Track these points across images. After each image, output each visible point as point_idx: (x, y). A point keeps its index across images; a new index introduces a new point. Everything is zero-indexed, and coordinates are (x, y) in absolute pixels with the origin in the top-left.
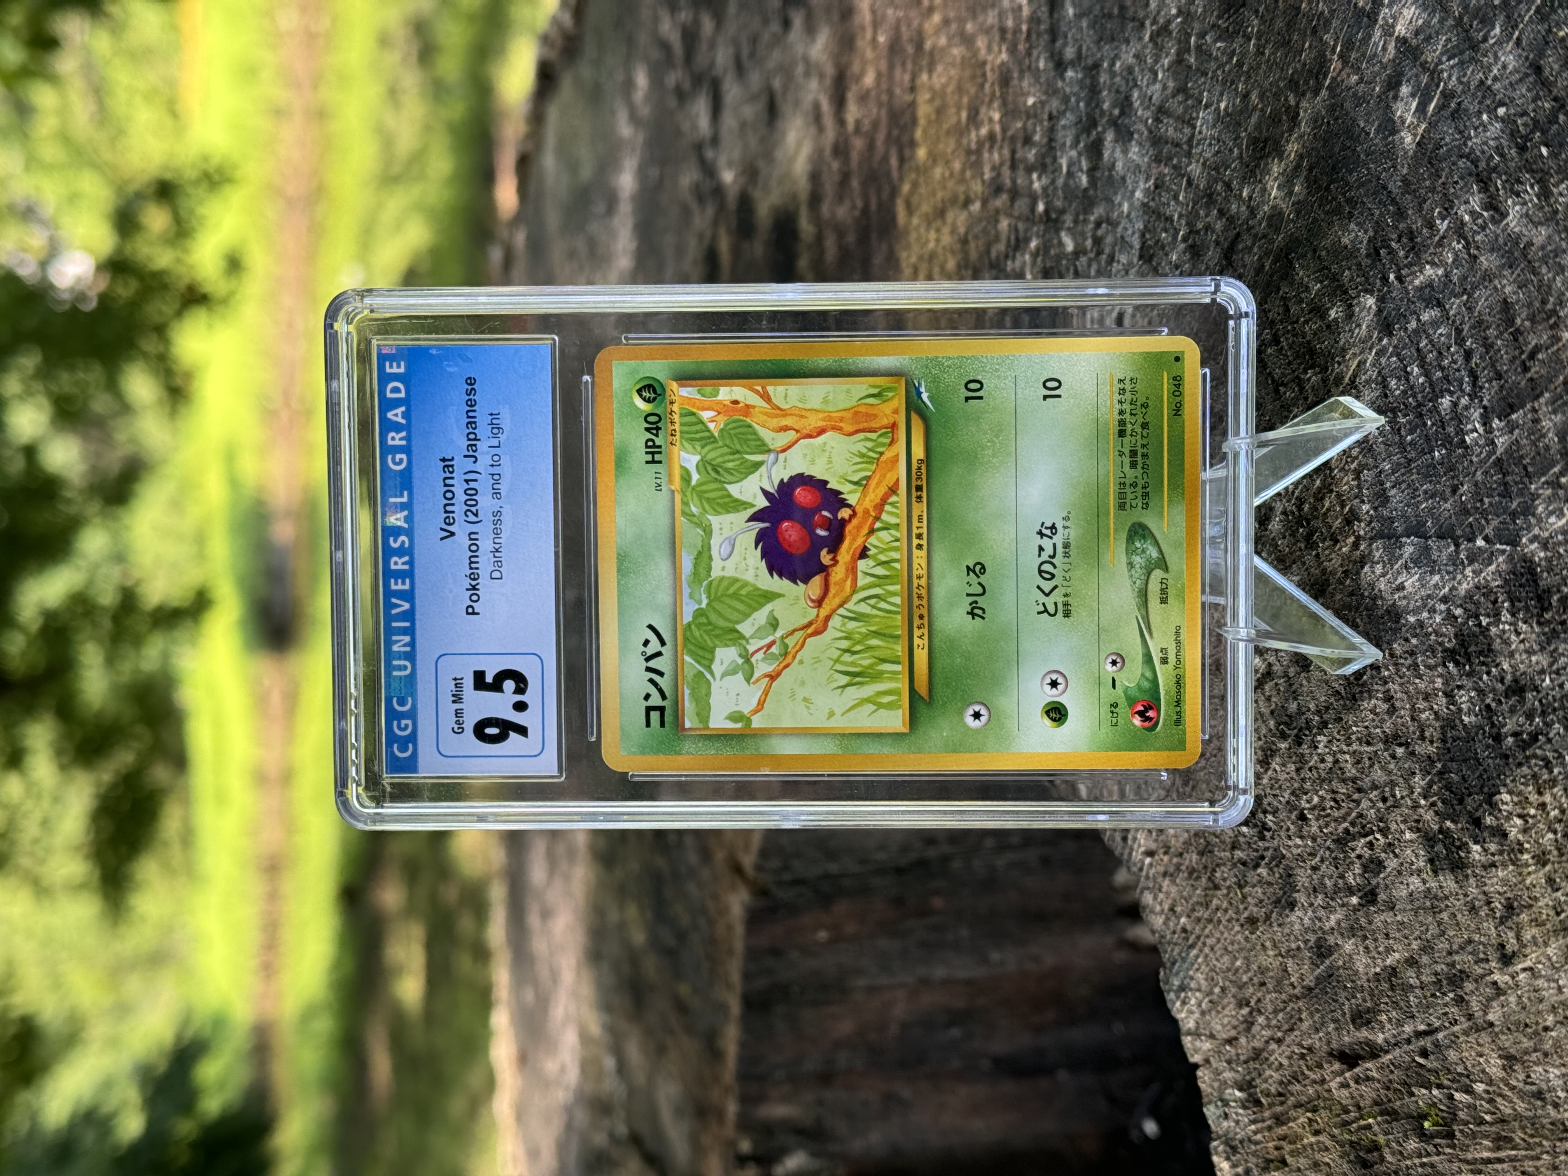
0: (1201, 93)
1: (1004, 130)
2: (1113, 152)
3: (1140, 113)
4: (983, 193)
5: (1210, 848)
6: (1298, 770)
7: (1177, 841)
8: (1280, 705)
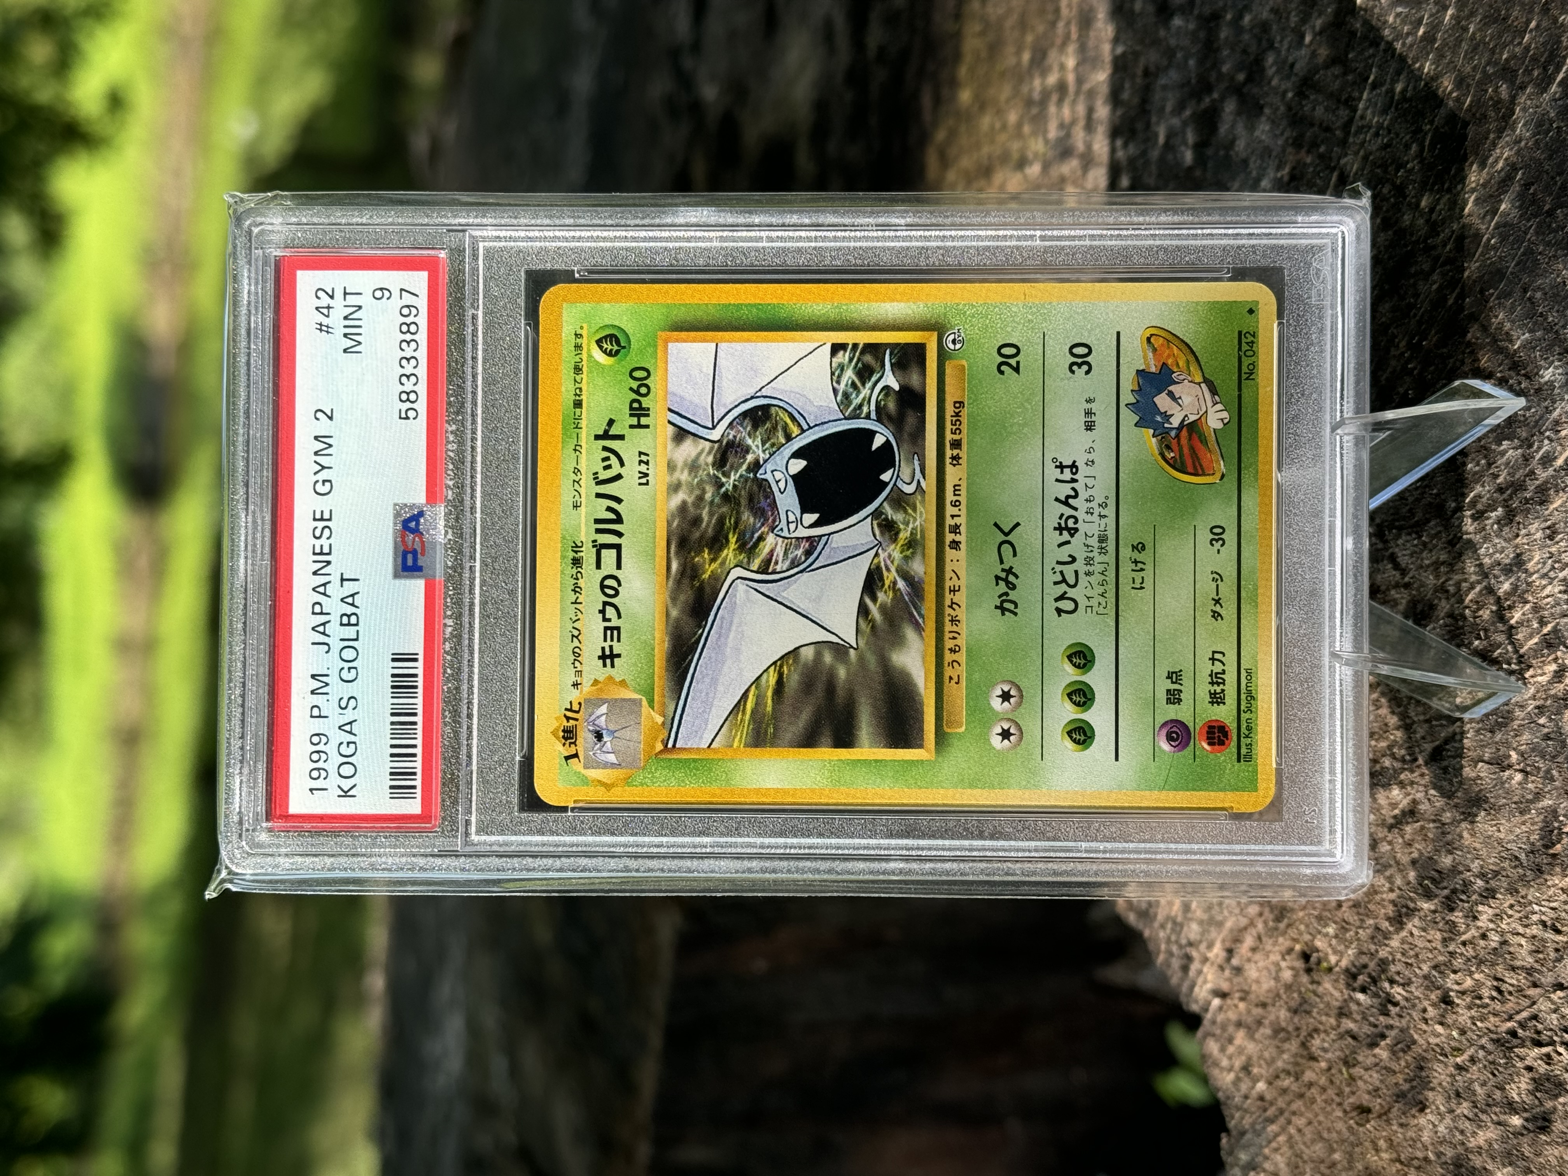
0: (1368, 68)
1: (1080, 81)
2: (1233, 127)
3: (1275, 82)
4: (1045, 155)
5: (1306, 1007)
6: (1444, 940)
7: (1260, 988)
8: (1426, 854)
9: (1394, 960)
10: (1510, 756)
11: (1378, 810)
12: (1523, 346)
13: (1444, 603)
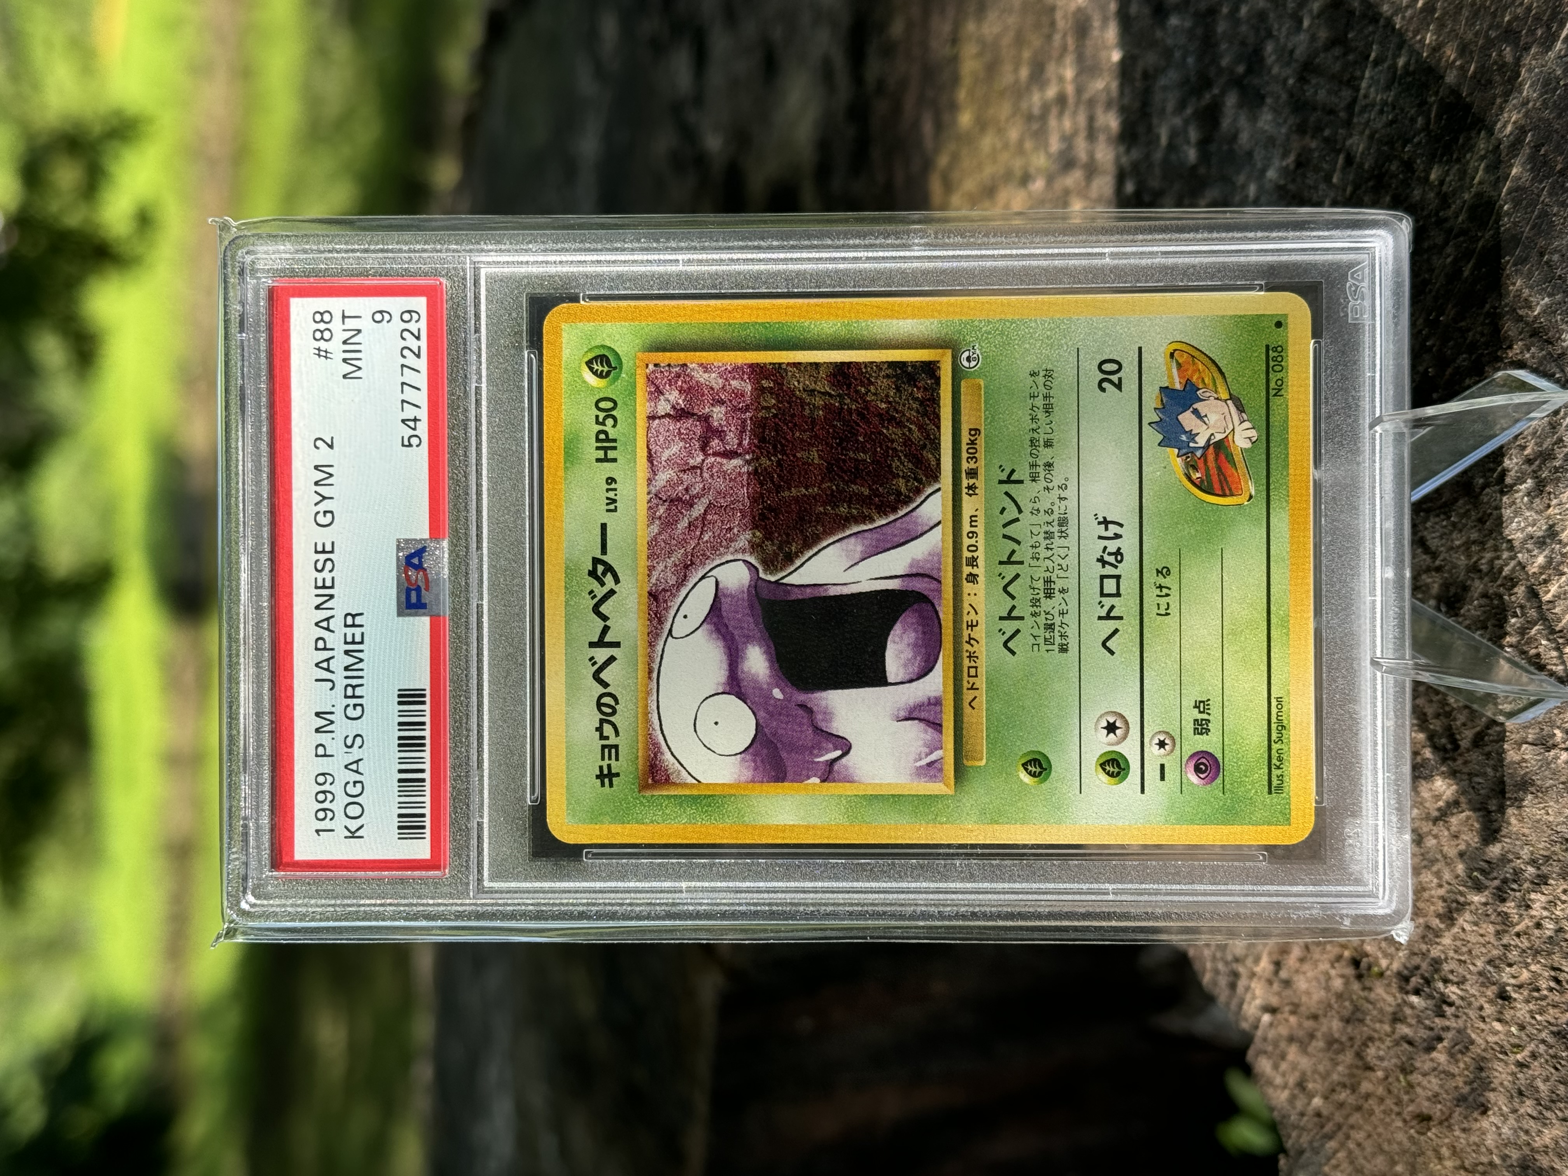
0: (1369, 46)
1: (1079, 91)
2: (1235, 120)
3: (1275, 70)
4: (1047, 169)
6: (1498, 933)
7: (1310, 998)
8: (1474, 845)
9: (1446, 959)
10: (1554, 735)
11: (1421, 804)
12: (1544, 312)
13: (1477, 583)
